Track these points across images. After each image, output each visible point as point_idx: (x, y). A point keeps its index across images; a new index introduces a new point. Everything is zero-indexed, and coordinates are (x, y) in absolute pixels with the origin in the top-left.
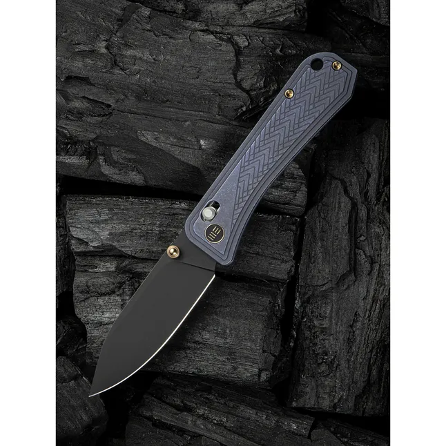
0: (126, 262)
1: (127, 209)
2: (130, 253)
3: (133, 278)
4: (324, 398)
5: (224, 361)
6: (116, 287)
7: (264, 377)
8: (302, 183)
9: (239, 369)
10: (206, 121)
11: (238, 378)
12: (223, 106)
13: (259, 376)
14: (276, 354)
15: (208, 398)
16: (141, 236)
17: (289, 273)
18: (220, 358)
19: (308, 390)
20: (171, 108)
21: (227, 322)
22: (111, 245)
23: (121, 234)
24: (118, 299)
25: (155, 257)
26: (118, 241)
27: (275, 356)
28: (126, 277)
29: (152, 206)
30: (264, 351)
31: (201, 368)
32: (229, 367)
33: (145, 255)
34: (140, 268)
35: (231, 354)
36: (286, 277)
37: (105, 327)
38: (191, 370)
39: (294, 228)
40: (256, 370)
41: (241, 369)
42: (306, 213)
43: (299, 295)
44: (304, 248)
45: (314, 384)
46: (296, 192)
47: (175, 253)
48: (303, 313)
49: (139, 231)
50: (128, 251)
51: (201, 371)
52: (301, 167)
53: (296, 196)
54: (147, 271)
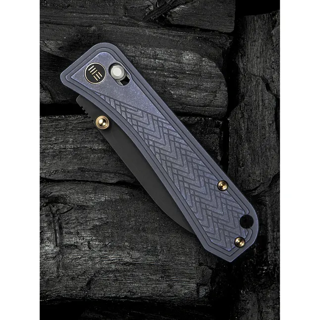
4: (267, 313)
5: (158, 280)
7: (203, 292)
8: (221, 83)
9: (175, 287)
10: (113, 24)
11: (176, 296)
12: (129, 7)
13: (198, 292)
14: (213, 267)
16: (54, 156)
18: (154, 277)
19: (249, 306)
20: (74, 13)
21: (157, 238)
27: (211, 269)
29: (63, 123)
30: (200, 264)
31: (134, 291)
32: (164, 285)
33: (60, 177)
34: (56, 191)
35: (164, 271)
38: (124, 293)
39: (218, 130)
41: (177, 286)
44: (231, 152)
45: (254, 299)
46: (215, 92)
47: (104, 124)
49: (52, 150)
51: (134, 294)
52: (218, 65)
53: (216, 96)
54: (63, 193)
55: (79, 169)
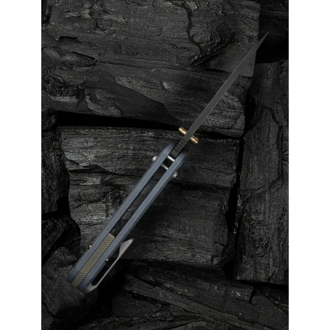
0: (108, 178)
1: (108, 138)
2: (111, 171)
3: (113, 189)
4: (261, 273)
5: (185, 251)
6: (101, 196)
7: (215, 262)
8: (241, 113)
9: (196, 257)
10: (167, 68)
11: (196, 263)
12: (180, 57)
13: (212, 261)
14: (225, 244)
15: (173, 275)
16: (120, 158)
17: (232, 182)
18: (182, 248)
19: (248, 266)
20: (141, 59)
21: (187, 221)
22: (96, 165)
23: (104, 156)
24: (104, 205)
25: (130, 173)
26: (102, 162)
27: (223, 245)
28: (109, 188)
29: (126, 135)
30: (216, 242)
31: (168, 257)
32: (189, 255)
33: (123, 172)
34: (119, 182)
35: (190, 245)
36: (230, 185)
37: (94, 227)
38: (161, 258)
39: (235, 148)
40: (209, 257)
41: (198, 256)
42: (244, 135)
43: (241, 196)
44: (244, 162)
45: (252, 262)
46: (236, 119)
48: (243, 209)
50: (110, 169)
51: (168, 259)
52: (240, 101)
53: (236, 122)
54: (124, 183)
55: (136, 168)
